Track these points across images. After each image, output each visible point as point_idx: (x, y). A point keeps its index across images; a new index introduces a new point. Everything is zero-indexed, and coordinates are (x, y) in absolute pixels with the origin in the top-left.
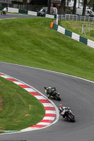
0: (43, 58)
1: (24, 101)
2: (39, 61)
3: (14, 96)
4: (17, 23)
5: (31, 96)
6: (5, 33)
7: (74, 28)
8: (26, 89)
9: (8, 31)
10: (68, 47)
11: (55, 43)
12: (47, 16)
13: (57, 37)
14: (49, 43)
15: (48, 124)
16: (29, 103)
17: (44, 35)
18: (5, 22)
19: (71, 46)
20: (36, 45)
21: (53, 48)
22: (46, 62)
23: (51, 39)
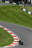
0: (16, 20)
1: (7, 36)
2: (15, 21)
3: (3, 34)
4: (8, 7)
5: (9, 34)
6: (3, 10)
7: (29, 10)
8: (8, 31)
9: (4, 9)
10: (26, 16)
11: (21, 15)
12: (20, 5)
13: (23, 13)
14: (19, 15)
15: (14, 45)
16: (8, 37)
17: (18, 12)
18: (3, 6)
19: (27, 16)
20: (14, 15)
21: (21, 16)
22: (18, 22)
23: (20, 13)
